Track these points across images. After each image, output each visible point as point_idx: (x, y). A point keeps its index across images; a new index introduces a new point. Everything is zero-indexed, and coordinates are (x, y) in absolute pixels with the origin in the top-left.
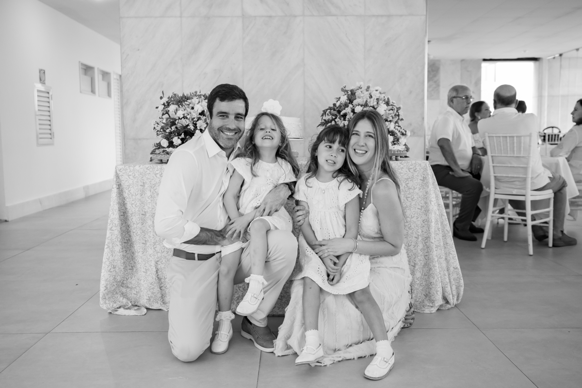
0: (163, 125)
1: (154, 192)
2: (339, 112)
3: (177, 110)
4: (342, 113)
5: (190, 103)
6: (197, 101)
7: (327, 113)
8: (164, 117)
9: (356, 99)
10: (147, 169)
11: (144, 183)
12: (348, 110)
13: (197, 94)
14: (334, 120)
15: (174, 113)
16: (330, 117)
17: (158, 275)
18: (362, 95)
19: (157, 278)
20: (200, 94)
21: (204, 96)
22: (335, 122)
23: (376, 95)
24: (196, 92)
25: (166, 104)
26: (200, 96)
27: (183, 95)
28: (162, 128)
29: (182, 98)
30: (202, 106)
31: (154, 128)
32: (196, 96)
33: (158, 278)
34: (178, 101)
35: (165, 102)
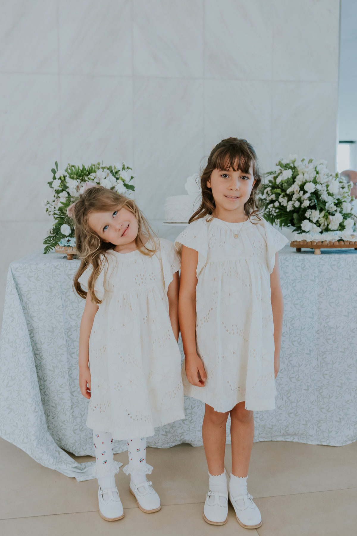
0: (61, 205)
1: (67, 300)
2: (284, 190)
3: (78, 187)
4: (288, 192)
5: (95, 178)
6: (104, 174)
7: (265, 191)
8: (61, 195)
9: (298, 175)
10: (56, 267)
11: (51, 288)
12: (295, 188)
13: (100, 166)
14: (277, 199)
15: (75, 191)
16: (273, 197)
17: (73, 412)
18: (307, 170)
19: (71, 416)
20: (104, 166)
21: (108, 169)
22: (279, 202)
23: (323, 170)
24: (99, 164)
25: (63, 179)
26: (103, 168)
27: (84, 167)
28: (60, 209)
29: (82, 171)
30: (110, 181)
31: (47, 210)
32: (98, 169)
33: (73, 416)
34: (79, 174)
35: (62, 176)
